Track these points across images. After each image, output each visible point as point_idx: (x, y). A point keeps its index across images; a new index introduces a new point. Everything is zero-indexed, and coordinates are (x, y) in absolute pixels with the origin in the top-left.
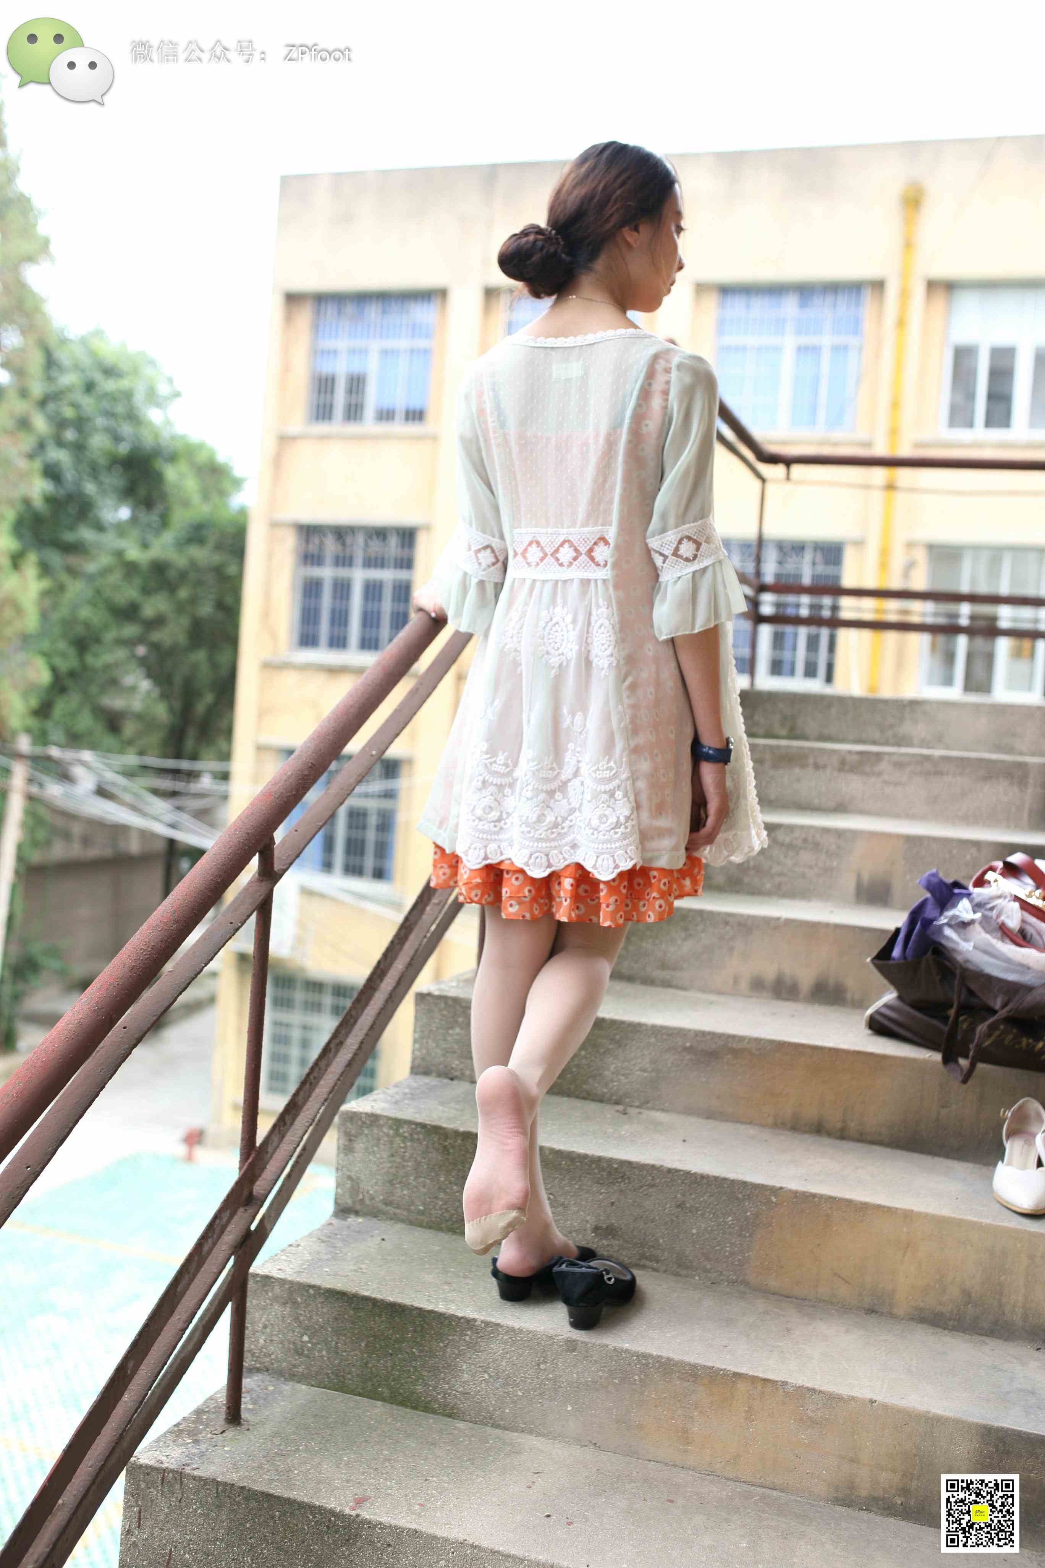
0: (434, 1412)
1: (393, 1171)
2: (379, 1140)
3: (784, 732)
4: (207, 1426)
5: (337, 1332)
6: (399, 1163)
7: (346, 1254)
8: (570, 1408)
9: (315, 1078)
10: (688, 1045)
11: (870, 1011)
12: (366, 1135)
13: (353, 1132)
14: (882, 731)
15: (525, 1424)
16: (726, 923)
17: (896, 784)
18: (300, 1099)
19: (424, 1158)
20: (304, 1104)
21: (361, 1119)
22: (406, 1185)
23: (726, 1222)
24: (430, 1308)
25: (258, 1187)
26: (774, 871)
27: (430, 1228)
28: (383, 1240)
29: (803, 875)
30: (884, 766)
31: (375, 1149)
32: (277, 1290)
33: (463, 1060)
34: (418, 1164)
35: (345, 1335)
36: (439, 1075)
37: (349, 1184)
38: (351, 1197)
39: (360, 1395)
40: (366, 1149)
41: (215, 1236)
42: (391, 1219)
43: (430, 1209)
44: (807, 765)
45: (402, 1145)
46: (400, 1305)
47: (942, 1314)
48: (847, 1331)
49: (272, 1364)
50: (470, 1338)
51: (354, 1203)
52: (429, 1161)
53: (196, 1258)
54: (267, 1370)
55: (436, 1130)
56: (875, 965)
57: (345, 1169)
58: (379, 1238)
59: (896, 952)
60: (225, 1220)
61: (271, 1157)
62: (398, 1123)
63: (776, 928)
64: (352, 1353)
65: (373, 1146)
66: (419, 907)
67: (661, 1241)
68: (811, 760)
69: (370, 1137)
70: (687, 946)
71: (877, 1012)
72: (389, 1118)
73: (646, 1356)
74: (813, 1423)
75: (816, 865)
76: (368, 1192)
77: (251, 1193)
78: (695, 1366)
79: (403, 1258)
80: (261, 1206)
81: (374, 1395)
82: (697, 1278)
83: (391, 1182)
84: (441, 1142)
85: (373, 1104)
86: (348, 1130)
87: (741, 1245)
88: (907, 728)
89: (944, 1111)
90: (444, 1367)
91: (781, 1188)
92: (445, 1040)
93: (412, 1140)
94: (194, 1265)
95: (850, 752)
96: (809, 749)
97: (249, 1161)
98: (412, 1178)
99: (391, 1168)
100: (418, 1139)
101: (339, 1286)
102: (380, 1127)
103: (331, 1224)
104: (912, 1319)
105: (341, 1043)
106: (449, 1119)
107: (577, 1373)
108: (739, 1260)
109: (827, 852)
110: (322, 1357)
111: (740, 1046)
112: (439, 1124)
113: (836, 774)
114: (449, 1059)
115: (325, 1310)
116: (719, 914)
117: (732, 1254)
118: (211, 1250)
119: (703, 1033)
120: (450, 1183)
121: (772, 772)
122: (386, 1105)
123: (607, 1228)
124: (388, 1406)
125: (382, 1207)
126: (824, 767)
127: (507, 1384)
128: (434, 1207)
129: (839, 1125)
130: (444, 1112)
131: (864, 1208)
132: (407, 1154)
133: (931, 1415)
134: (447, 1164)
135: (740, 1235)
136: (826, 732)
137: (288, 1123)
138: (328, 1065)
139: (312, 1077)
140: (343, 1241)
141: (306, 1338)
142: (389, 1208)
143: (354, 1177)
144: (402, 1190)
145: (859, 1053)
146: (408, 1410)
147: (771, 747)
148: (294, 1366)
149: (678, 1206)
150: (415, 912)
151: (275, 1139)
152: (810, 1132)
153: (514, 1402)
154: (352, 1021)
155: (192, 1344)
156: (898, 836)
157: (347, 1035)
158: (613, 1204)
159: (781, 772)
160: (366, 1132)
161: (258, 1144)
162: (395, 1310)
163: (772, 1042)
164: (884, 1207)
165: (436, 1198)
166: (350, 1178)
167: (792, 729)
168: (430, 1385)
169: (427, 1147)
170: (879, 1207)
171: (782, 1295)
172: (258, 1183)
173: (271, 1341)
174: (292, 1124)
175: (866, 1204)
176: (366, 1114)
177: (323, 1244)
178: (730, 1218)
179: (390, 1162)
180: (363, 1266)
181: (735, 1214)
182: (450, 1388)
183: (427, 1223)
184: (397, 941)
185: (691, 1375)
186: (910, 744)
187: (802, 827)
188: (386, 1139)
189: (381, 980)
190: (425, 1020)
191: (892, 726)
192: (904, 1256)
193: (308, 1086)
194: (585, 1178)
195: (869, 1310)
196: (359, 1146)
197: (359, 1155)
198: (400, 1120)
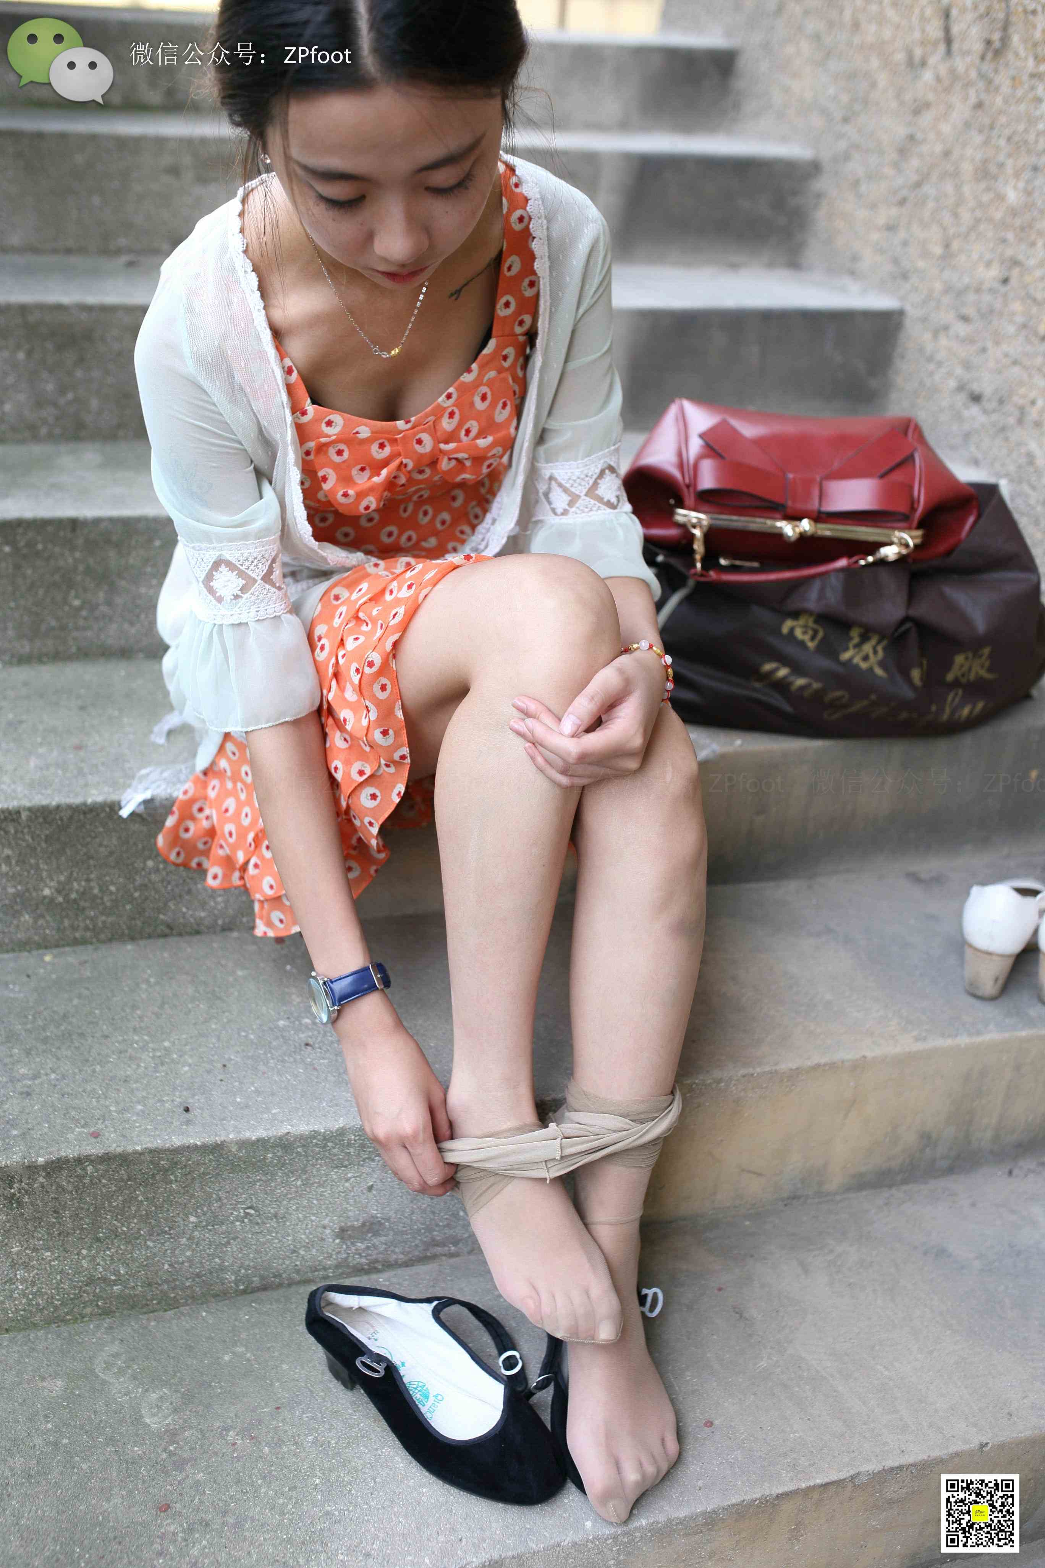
47: (889, 1171)
74: (894, 1503)
78: (712, 1513)
104: (850, 1189)
120: (35, 1250)
123: (364, 1224)
134: (21, 1223)
158: (370, 1188)
185: (704, 1525)
192: (845, 1119)
194: (313, 1165)
195: (788, 1198)
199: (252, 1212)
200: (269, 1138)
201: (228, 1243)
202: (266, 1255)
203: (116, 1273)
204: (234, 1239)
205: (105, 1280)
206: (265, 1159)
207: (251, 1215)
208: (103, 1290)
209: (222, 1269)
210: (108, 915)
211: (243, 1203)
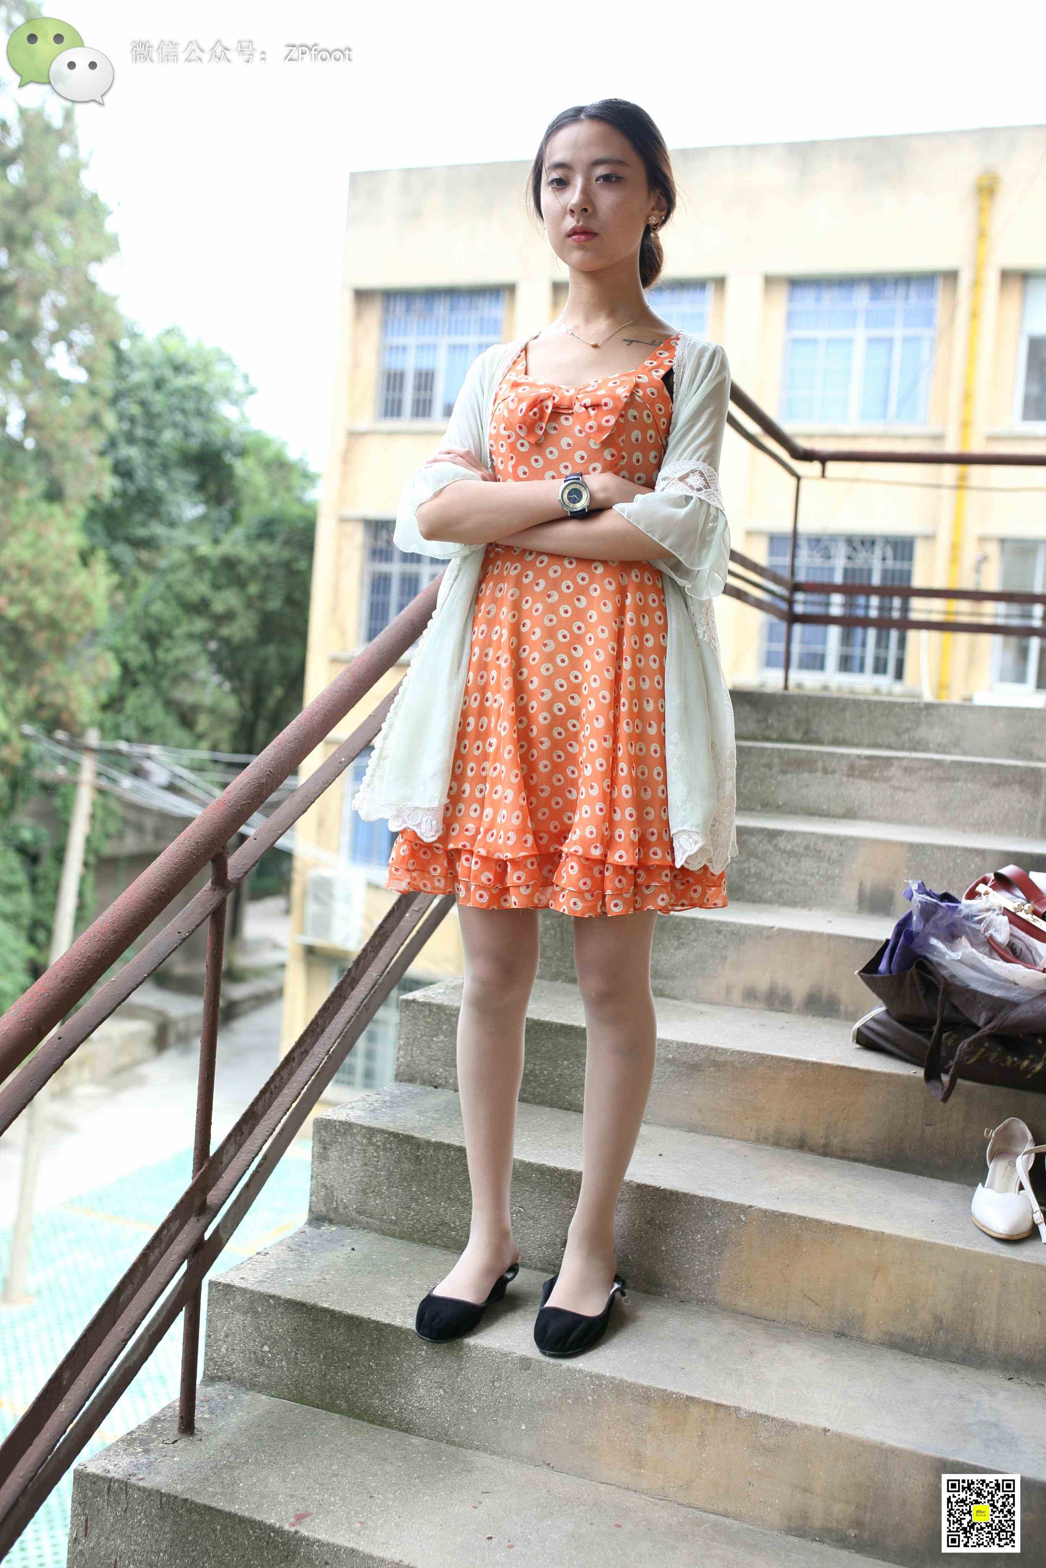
0: (390, 1426)
1: (366, 1180)
2: (352, 1148)
3: (798, 736)
4: (160, 1435)
5: (296, 1343)
6: (372, 1172)
7: (313, 1264)
8: (523, 1427)
9: (275, 1087)
10: (670, 1056)
11: (858, 1025)
13: (328, 1140)
14: (898, 735)
15: (480, 1441)
16: (719, 932)
17: (906, 790)
18: (259, 1108)
19: (397, 1168)
20: (264, 1113)
21: (335, 1126)
22: (380, 1194)
24: (387, 1322)
25: (212, 1197)
26: (774, 879)
27: (402, 1238)
28: (353, 1249)
29: (805, 883)
30: (893, 771)
31: (349, 1157)
32: (239, 1299)
33: (447, 1068)
34: (391, 1174)
35: (304, 1346)
36: (424, 1083)
37: (323, 1193)
38: (325, 1204)
39: (318, 1407)
40: (340, 1157)
41: (163, 1246)
42: (364, 1228)
44: (817, 770)
45: (375, 1154)
46: (357, 1318)
47: (913, 1339)
48: (813, 1355)
49: (234, 1373)
50: (426, 1353)
51: (328, 1211)
52: (401, 1170)
53: (141, 1269)
54: (229, 1379)
55: (408, 1139)
56: (862, 977)
57: (320, 1176)
58: (350, 1248)
59: (883, 966)
60: (173, 1230)
61: (226, 1167)
62: (372, 1132)
63: (769, 937)
64: (311, 1365)
65: (347, 1155)
66: (396, 914)
68: (820, 765)
69: (343, 1145)
70: (680, 955)
71: (865, 1026)
72: (362, 1127)
73: (598, 1376)
74: (767, 1450)
75: (818, 872)
76: (342, 1200)
77: (204, 1202)
78: (647, 1389)
79: (370, 1268)
80: (215, 1216)
81: (331, 1407)
83: (364, 1191)
84: (413, 1151)
85: (350, 1111)
86: (323, 1138)
87: (711, 1263)
88: (922, 732)
89: (929, 1130)
90: (400, 1382)
91: (750, 1207)
92: (430, 1047)
93: (385, 1149)
94: (139, 1275)
95: (859, 756)
96: (818, 752)
97: (202, 1171)
98: (385, 1188)
99: (364, 1176)
100: (391, 1149)
101: (299, 1297)
102: (353, 1135)
103: (304, 1232)
104: (884, 1344)
105: (306, 1052)
106: (422, 1128)
107: (531, 1392)
108: (708, 1279)
109: (829, 859)
110: (282, 1367)
111: (722, 1059)
112: (412, 1133)
113: (845, 779)
114: (433, 1067)
115: (284, 1321)
116: (712, 922)
117: (701, 1272)
118: (157, 1261)
119: (686, 1045)
120: (422, 1193)
121: (780, 778)
122: (363, 1114)
124: (345, 1418)
125: (355, 1215)
126: (834, 772)
127: (462, 1400)
128: (406, 1218)
129: (822, 1141)
130: (420, 1121)
131: (833, 1229)
132: (380, 1163)
133: (885, 1446)
134: (419, 1174)
135: (709, 1254)
136: (841, 735)
137: (246, 1133)
138: (291, 1074)
139: (272, 1086)
140: (313, 1250)
141: (266, 1348)
142: (362, 1217)
143: (329, 1185)
144: (375, 1200)
145: (843, 1067)
146: (365, 1424)
147: (779, 750)
148: (255, 1375)
149: (648, 1222)
150: (391, 919)
151: (231, 1149)
152: (793, 1147)
153: (468, 1419)
154: (319, 1030)
155: (138, 1353)
156: (902, 844)
157: (313, 1044)
159: (789, 776)
160: (340, 1140)
161: (211, 1154)
162: (353, 1322)
163: (754, 1055)
164: (854, 1228)
165: (409, 1208)
166: (324, 1186)
167: (806, 733)
168: (386, 1399)
169: (400, 1157)
170: (849, 1228)
171: (750, 1316)
172: (212, 1192)
173: (233, 1350)
174: (250, 1133)
175: (836, 1224)
176: (339, 1122)
177: (291, 1253)
178: (699, 1236)
179: (363, 1171)
180: (328, 1277)
181: (704, 1232)
182: (406, 1403)
183: (399, 1234)
184: (369, 949)
185: (644, 1397)
186: (926, 750)
187: (804, 834)
188: (359, 1148)
189: (353, 989)
190: (410, 1027)
191: (908, 730)
192: (874, 1279)
193: (268, 1095)
195: (839, 1333)
196: (333, 1154)
197: (333, 1163)
198: (373, 1129)
203: (454, 1223)
205: (449, 1225)
208: (447, 1232)
210: (542, 1088)
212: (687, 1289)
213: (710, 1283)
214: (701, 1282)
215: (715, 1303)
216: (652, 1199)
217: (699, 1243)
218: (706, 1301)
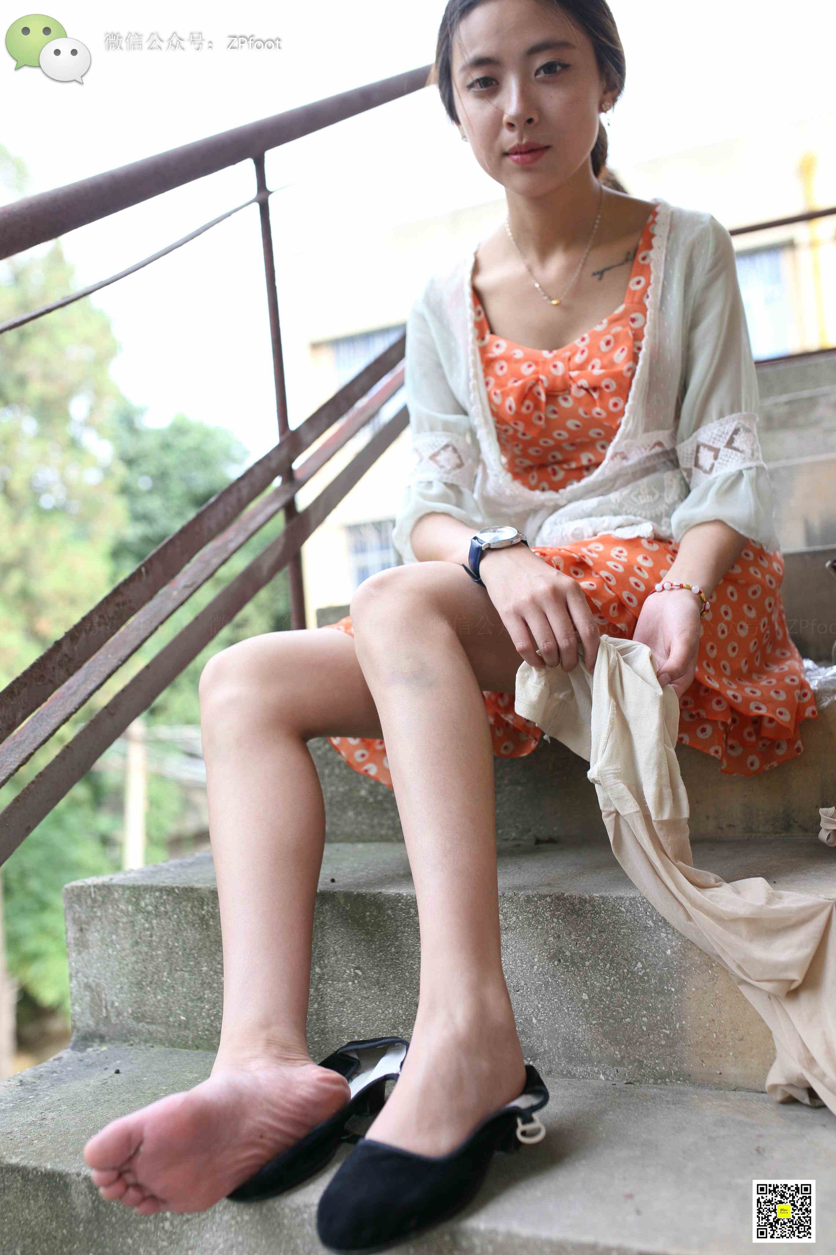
1: (139, 967)
2: (117, 922)
6: (146, 953)
12: (100, 919)
13: (83, 917)
19: (177, 940)
21: (90, 894)
22: (160, 985)
23: (633, 973)
27: (197, 1048)
28: (117, 1072)
30: (821, 411)
31: (114, 937)
34: (170, 951)
38: (92, 1014)
40: (103, 940)
42: (146, 1041)
43: (195, 1019)
45: (147, 925)
51: (97, 1024)
52: (184, 942)
57: (80, 975)
58: (113, 1072)
65: (111, 933)
67: (534, 1021)
69: (104, 919)
72: (126, 888)
76: (113, 1003)
82: (602, 1077)
83: (139, 985)
84: (196, 910)
86: (77, 915)
87: (666, 1009)
93: (158, 915)
98: (165, 974)
99: (136, 962)
100: (166, 913)
102: (115, 902)
108: (667, 1036)
117: (653, 1027)
125: (132, 1023)
132: (154, 938)
134: (208, 944)
135: (661, 992)
142: (141, 1024)
143: (93, 985)
144: (156, 997)
149: (553, 958)
160: (99, 914)
165: (201, 999)
166: (88, 986)
169: (179, 922)
171: (749, 1090)
176: (95, 886)
178: (639, 965)
179: (134, 954)
180: (50, 1116)
181: (646, 956)
183: (193, 1041)
188: (125, 920)
194: (403, 932)
196: (93, 936)
197: (95, 951)
198: (139, 887)
199: (360, 973)
200: (366, 895)
201: (343, 1004)
202: (373, 1024)
204: (349, 999)
206: (364, 916)
207: (360, 977)
209: (341, 1031)
211: (353, 961)
212: (636, 1060)
213: (672, 1042)
214: (657, 1044)
215: (686, 1078)
216: (553, 915)
217: (641, 977)
218: (669, 1075)
